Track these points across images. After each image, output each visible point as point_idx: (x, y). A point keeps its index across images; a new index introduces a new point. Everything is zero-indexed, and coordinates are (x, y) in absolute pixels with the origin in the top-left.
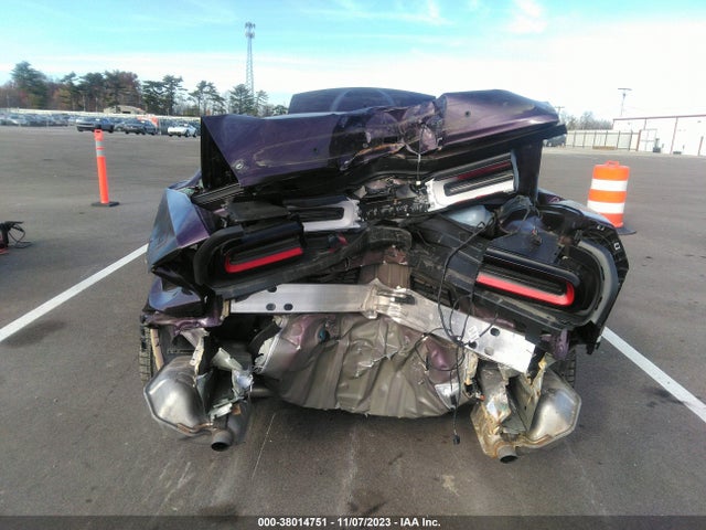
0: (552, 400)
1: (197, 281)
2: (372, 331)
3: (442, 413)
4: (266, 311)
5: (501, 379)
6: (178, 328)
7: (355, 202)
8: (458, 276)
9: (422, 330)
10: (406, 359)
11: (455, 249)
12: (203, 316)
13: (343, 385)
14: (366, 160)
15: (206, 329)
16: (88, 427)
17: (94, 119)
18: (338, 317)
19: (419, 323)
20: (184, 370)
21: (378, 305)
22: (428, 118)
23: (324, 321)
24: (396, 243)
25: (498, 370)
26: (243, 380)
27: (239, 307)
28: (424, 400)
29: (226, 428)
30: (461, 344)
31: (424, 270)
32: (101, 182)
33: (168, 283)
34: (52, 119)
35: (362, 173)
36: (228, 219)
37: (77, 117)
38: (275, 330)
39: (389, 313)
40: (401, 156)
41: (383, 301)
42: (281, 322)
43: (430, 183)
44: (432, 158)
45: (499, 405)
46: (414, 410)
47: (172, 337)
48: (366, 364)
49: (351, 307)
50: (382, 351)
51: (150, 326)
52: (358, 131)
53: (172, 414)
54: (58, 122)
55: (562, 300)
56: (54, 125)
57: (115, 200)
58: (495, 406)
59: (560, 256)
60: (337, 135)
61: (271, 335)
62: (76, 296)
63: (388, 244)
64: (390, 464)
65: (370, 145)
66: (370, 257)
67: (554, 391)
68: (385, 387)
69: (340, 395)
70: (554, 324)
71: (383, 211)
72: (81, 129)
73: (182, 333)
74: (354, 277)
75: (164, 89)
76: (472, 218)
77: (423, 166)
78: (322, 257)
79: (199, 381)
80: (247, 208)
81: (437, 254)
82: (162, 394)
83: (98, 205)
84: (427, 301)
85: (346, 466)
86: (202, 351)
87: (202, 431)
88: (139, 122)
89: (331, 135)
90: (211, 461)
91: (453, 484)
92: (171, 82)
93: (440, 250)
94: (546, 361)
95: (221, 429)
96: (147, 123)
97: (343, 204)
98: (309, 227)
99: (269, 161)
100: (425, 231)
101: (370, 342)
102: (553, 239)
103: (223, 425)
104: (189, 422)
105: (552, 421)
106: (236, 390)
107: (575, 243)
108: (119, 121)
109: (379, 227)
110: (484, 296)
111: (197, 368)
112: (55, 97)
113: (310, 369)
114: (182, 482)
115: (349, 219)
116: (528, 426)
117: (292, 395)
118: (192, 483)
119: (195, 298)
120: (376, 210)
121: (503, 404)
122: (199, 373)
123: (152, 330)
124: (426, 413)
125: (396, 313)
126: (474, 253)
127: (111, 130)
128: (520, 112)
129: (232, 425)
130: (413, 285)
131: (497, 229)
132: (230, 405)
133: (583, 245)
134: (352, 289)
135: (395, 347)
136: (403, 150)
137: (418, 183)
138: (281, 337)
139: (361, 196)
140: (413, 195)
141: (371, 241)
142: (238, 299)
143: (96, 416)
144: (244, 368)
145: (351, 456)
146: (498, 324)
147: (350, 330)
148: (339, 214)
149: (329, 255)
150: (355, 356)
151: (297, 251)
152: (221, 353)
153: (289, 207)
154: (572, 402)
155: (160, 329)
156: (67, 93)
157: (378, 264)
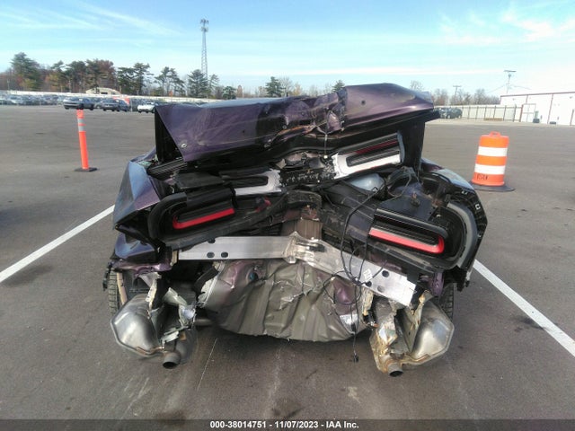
0: (431, 327)
1: (151, 235)
2: (292, 273)
3: (346, 338)
4: (207, 258)
5: (391, 311)
6: (138, 272)
7: (277, 172)
8: (356, 230)
9: (330, 272)
10: (318, 296)
11: (354, 209)
12: (157, 263)
13: (270, 315)
14: (286, 139)
15: (159, 273)
16: (69, 350)
17: (77, 99)
18: (265, 262)
19: (329, 267)
20: (142, 305)
21: (297, 253)
22: (333, 105)
23: (253, 265)
24: (309, 204)
25: (389, 304)
26: (187, 312)
27: (185, 256)
28: (332, 328)
29: (175, 350)
30: (359, 284)
31: (330, 225)
32: (82, 151)
33: (130, 237)
34: (44, 99)
35: (282, 149)
36: (176, 186)
37: (64, 97)
38: (213, 273)
39: (305, 259)
40: (313, 135)
41: (301, 249)
42: (219, 267)
43: (335, 157)
44: (337, 137)
45: (389, 331)
46: (325, 335)
47: (133, 279)
48: (288, 299)
49: (276, 254)
50: (300, 289)
51: (116, 270)
52: (279, 115)
53: (132, 340)
54: (49, 102)
55: (434, 249)
56: (46, 104)
57: (94, 167)
58: (385, 332)
59: (434, 215)
60: (261, 119)
61: (211, 277)
62: (61, 245)
63: (304, 205)
64: (307, 378)
65: (288, 127)
66: (290, 215)
67: (432, 320)
68: (303, 318)
69: (267, 324)
70: (428, 268)
71: (299, 179)
72: (67, 107)
73: (141, 276)
74: (277, 230)
75: (135, 74)
76: (369, 184)
77: (329, 143)
78: (250, 216)
79: (153, 314)
80: (190, 178)
81: (340, 213)
82: (125, 324)
83: (80, 170)
84: (334, 249)
85: (272, 380)
86: (155, 290)
87: (156, 353)
88: (114, 101)
89: (256, 120)
90: (166, 377)
91: (356, 394)
92: (141, 68)
93: (343, 209)
94: (425, 296)
95: (171, 351)
96: (121, 102)
97: (267, 174)
98: (240, 192)
99: (207, 141)
100: (331, 195)
101: (289, 281)
102: (429, 201)
103: (171, 348)
104: (145, 346)
105: (430, 343)
106: (182, 321)
107: (445, 204)
108: (99, 100)
109: (297, 191)
110: (375, 246)
111: (151, 304)
112: (46, 81)
113: (243, 304)
114: (142, 393)
115: (272, 185)
116: (411, 347)
117: (229, 324)
118: (150, 394)
119: (150, 248)
120: (293, 178)
121: (391, 331)
122: (153, 308)
123: (118, 274)
124: (335, 338)
125: (310, 259)
126: (368, 212)
127: (92, 108)
128: (403, 101)
129: (180, 348)
130: (324, 237)
131: (386, 193)
132: (177, 333)
133: (451, 206)
134: (276, 240)
135: (311, 285)
136: (314, 130)
137: (326, 157)
138: (219, 279)
139: (281, 167)
140: (322, 166)
141: (291, 202)
142: (184, 249)
143: (75, 341)
144: (189, 303)
145: (276, 372)
146: (387, 267)
147: (274, 273)
148: (264, 181)
149: (257, 213)
150: (279, 293)
151: (231, 211)
152: (170, 291)
153: (224, 177)
154: (447, 329)
155: (124, 273)
156: (56, 78)
157: (296, 221)
